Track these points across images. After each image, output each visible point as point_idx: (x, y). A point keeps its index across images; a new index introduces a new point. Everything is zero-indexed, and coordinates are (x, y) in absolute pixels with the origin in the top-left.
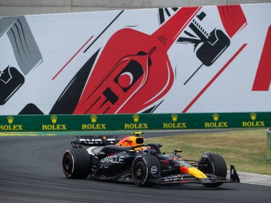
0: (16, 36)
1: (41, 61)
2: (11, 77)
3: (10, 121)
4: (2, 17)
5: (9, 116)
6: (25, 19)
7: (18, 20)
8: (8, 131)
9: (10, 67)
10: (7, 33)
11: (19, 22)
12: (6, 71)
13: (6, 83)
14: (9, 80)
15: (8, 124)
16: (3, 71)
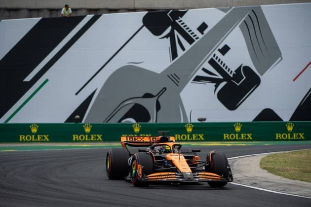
0: (250, 30)
1: (280, 58)
2: (245, 78)
3: (238, 129)
4: (234, 7)
5: (237, 123)
6: (261, 10)
7: (253, 11)
8: (235, 140)
9: (243, 66)
10: (240, 27)
11: (255, 13)
12: (238, 70)
13: (238, 85)
14: (241, 82)
15: (235, 132)
16: (235, 71)
